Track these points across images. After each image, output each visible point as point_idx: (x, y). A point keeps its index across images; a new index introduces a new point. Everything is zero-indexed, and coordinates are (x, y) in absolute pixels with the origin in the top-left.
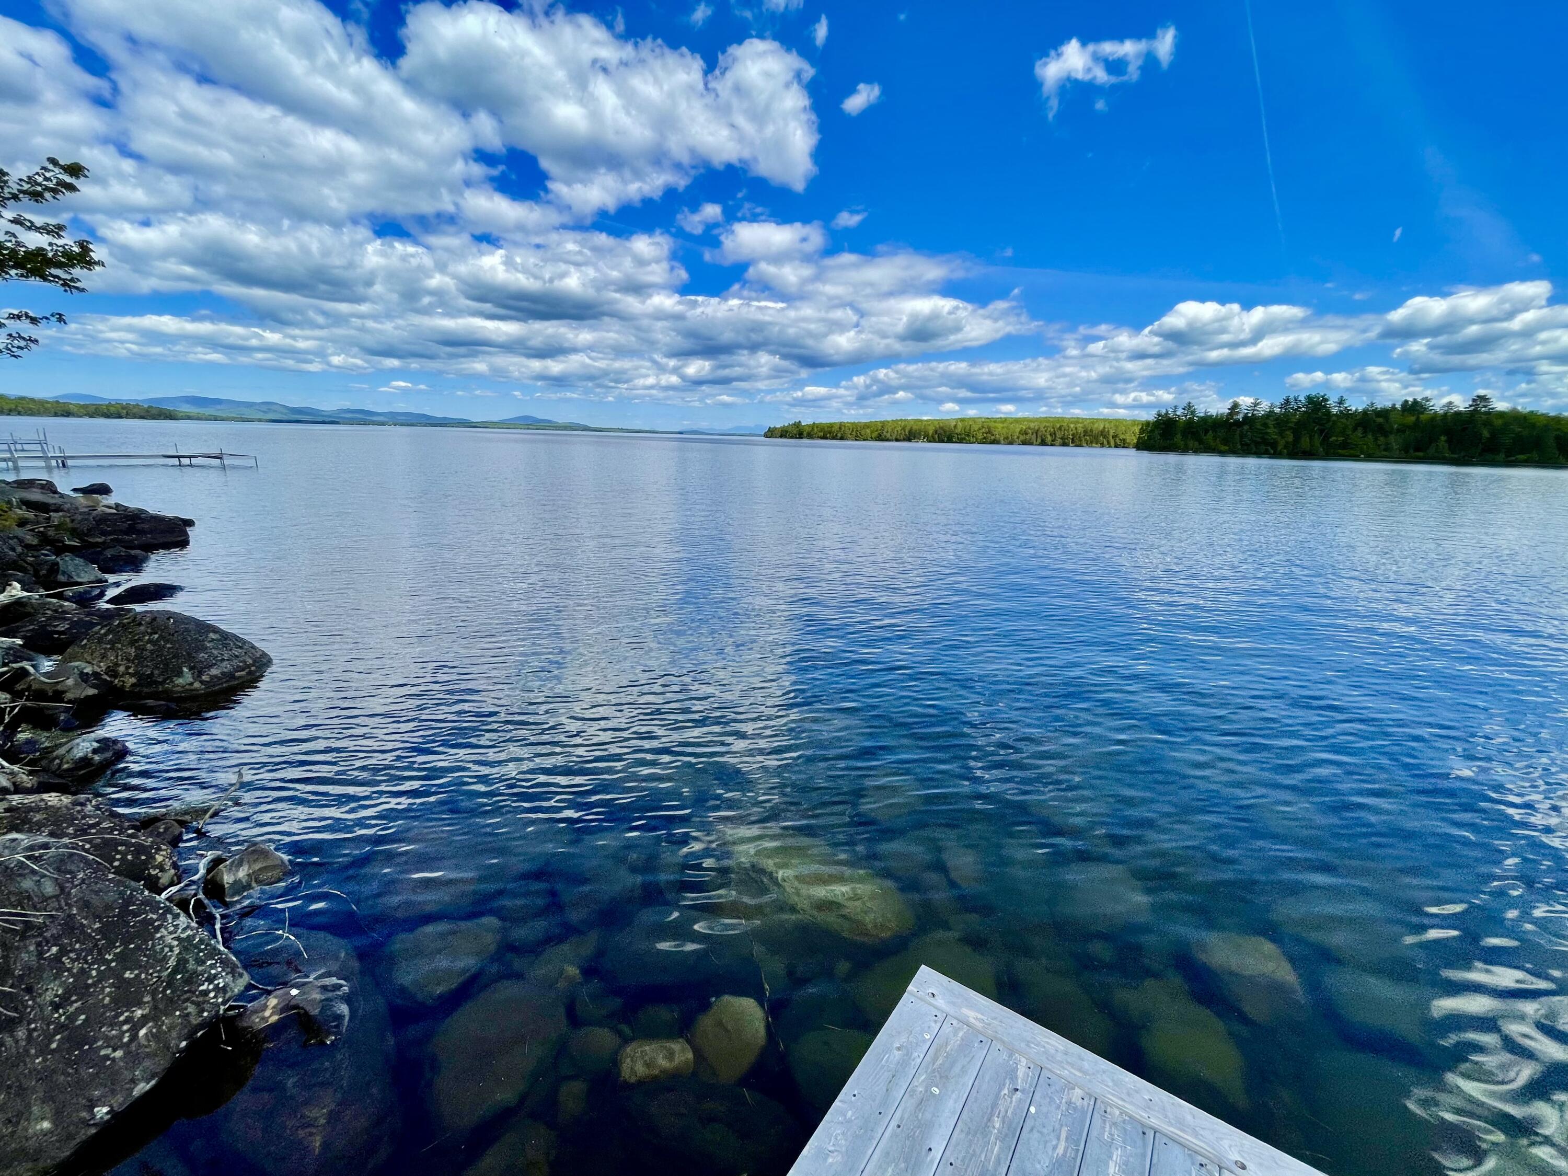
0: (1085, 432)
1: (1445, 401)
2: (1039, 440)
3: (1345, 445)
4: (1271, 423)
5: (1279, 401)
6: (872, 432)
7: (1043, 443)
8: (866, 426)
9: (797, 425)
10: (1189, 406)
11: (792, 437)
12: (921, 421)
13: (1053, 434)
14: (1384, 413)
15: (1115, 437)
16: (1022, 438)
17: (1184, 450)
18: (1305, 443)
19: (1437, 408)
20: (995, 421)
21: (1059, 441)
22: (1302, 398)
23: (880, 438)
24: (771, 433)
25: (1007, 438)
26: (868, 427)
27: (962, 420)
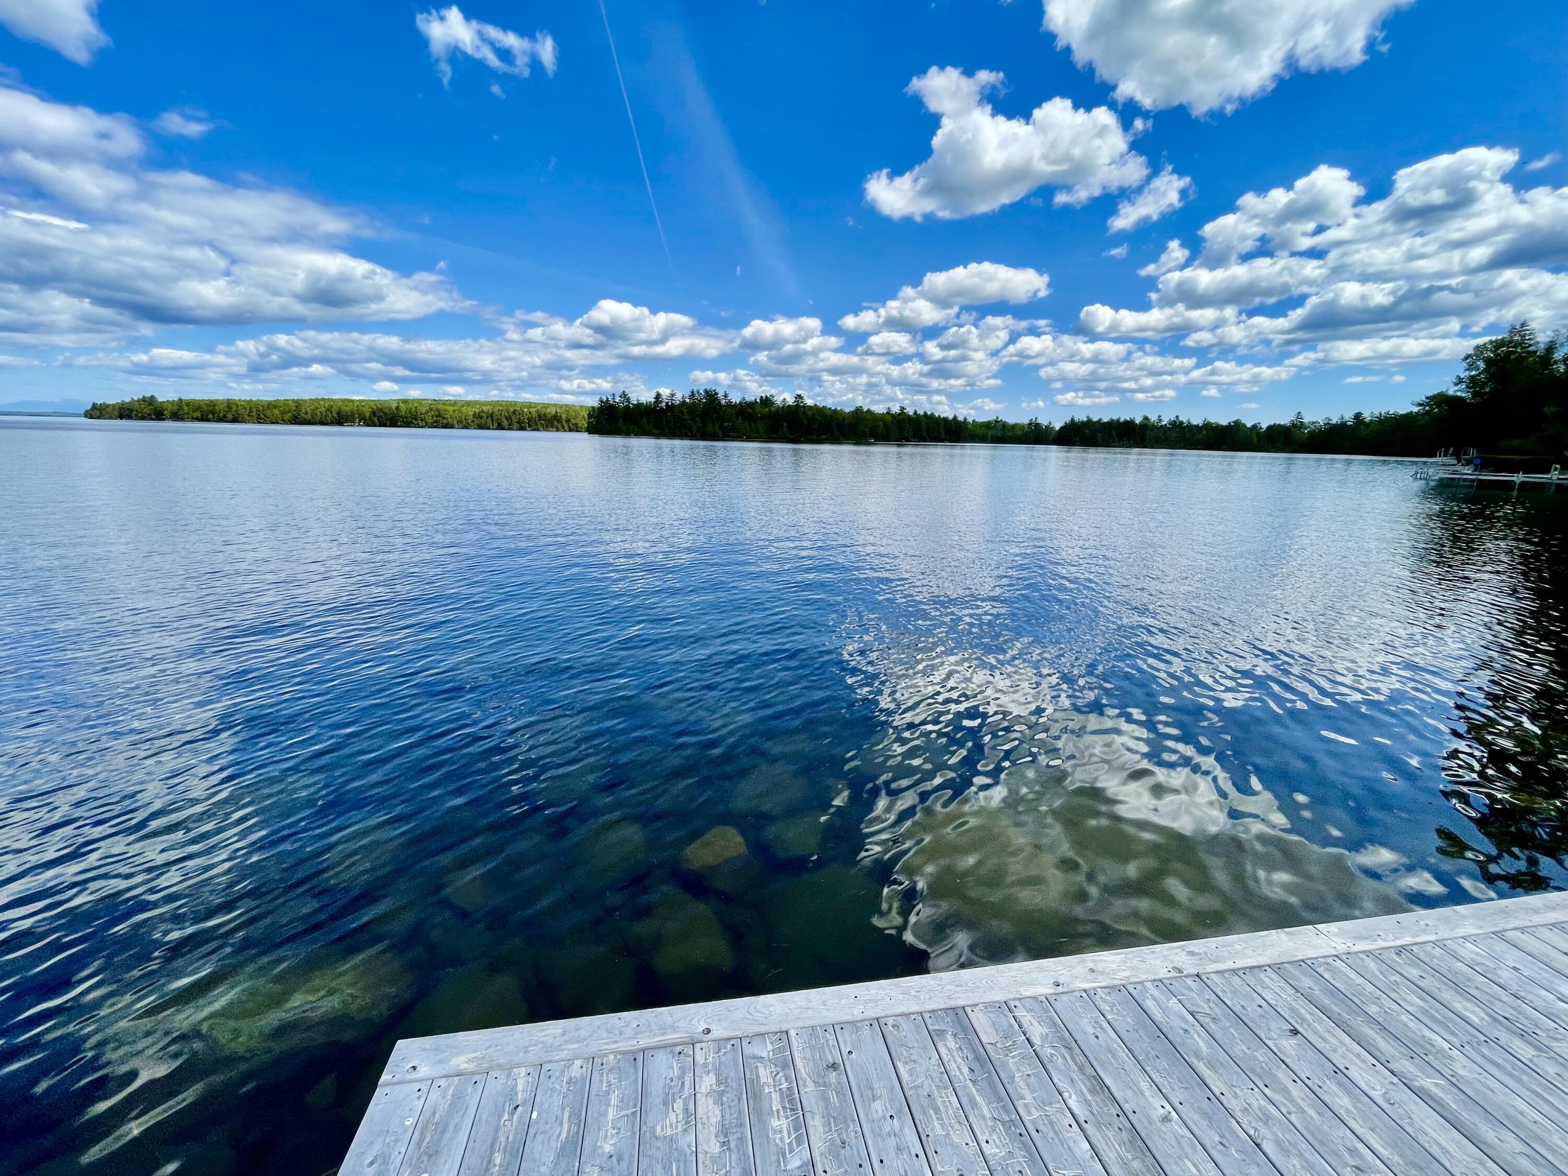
0: (540, 416)
1: (782, 398)
2: (496, 425)
3: (733, 429)
4: (685, 411)
5: (687, 394)
6: (283, 413)
7: (500, 427)
8: (272, 405)
9: (151, 401)
10: (624, 395)
11: (143, 418)
12: (352, 401)
13: (508, 418)
14: (751, 405)
15: (568, 421)
16: (476, 421)
17: (627, 433)
18: (710, 428)
19: (779, 402)
20: (445, 403)
21: (516, 426)
22: (702, 391)
23: (297, 420)
24: (98, 412)
25: (460, 422)
26: (275, 407)
27: (405, 401)
